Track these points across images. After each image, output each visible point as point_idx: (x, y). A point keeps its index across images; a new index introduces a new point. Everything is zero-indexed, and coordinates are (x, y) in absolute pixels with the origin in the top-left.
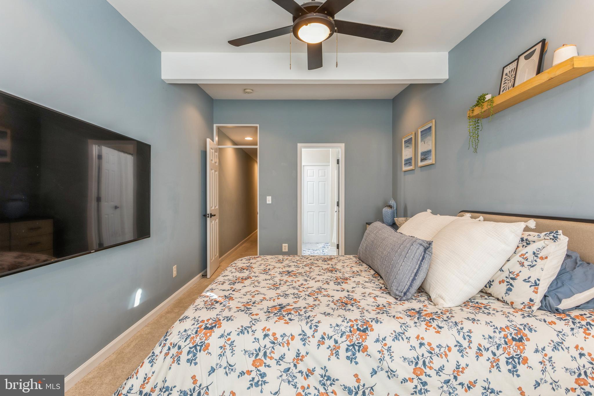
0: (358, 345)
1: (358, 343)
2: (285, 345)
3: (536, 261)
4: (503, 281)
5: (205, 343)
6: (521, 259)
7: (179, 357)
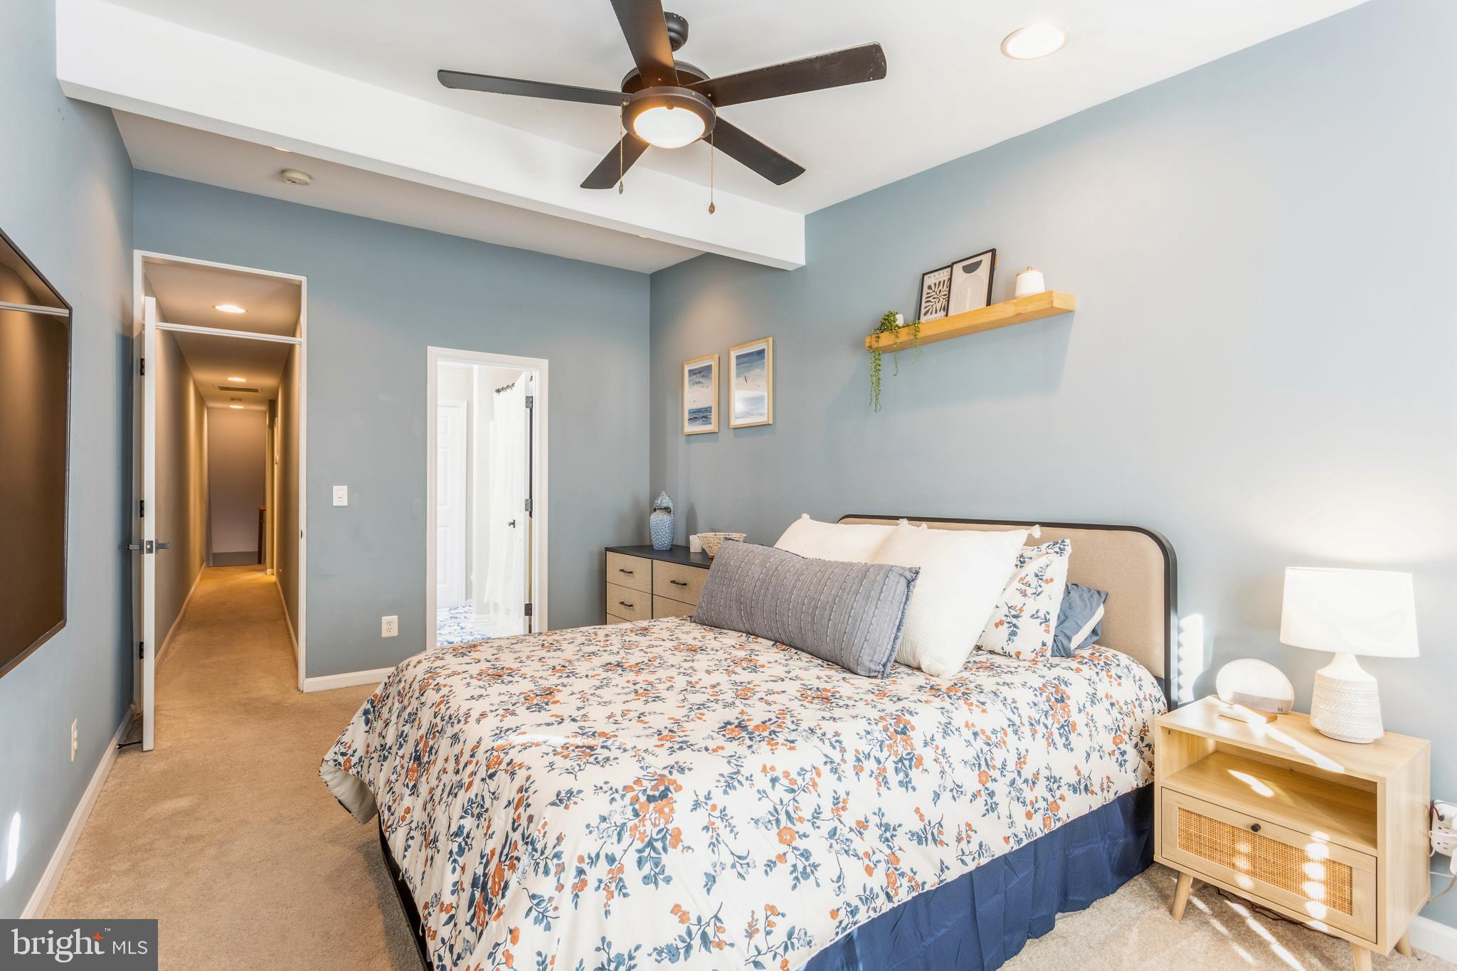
0: (908, 757)
1: (908, 754)
2: (811, 788)
3: (1040, 586)
4: (1001, 623)
5: (668, 830)
6: (1020, 586)
7: (621, 879)
